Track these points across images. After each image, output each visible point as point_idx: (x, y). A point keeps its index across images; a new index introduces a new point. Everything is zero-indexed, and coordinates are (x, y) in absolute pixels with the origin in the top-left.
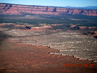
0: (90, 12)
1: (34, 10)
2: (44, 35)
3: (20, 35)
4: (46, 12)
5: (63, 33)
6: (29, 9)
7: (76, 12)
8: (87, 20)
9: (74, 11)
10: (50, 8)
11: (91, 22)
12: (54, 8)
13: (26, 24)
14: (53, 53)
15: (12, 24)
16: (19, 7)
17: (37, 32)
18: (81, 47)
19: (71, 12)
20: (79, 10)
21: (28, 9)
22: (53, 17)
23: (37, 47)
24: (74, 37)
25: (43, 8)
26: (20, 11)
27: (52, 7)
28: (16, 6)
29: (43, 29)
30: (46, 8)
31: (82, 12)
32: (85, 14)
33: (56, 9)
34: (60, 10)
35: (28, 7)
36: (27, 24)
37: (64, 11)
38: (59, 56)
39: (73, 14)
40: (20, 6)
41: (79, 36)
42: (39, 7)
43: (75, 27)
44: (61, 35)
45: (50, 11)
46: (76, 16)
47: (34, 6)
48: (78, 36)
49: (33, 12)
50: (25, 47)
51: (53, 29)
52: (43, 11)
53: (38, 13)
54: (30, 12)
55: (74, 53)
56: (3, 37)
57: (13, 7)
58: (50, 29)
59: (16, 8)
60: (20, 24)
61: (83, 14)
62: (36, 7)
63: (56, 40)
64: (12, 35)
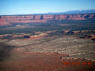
0: (75, 16)
1: (22, 20)
2: (44, 42)
3: (23, 45)
4: (33, 20)
5: (61, 39)
6: (18, 19)
7: (62, 18)
8: (75, 24)
9: (60, 17)
10: (37, 16)
11: (80, 26)
12: (40, 16)
13: (22, 34)
14: (65, 58)
15: (8, 35)
16: (7, 18)
17: (37, 40)
18: (86, 50)
19: (57, 18)
20: (65, 16)
21: (16, 19)
22: (42, 25)
23: (46, 54)
24: (74, 41)
25: (30, 16)
26: (9, 22)
27: (38, 15)
28: (4, 17)
29: (41, 37)
30: (33, 16)
31: (68, 17)
32: (71, 19)
33: (42, 16)
34: (47, 17)
35: (16, 17)
36: (24, 34)
37: (51, 17)
38: (72, 60)
39: (60, 20)
40: (9, 17)
41: (78, 40)
42: (27, 16)
43: (69, 32)
44: (61, 41)
45: (38, 19)
46: (63, 22)
47: (21, 16)
48: (76, 40)
49: (21, 22)
50: (34, 55)
51: (50, 36)
52: (31, 20)
53: (26, 21)
54: (18, 22)
55: (83, 56)
56: (8, 48)
57: (2, 18)
58: (47, 36)
59: (5, 19)
60: (17, 34)
61: (69, 19)
62: (24, 17)
63: (59, 46)
64: (15, 45)
